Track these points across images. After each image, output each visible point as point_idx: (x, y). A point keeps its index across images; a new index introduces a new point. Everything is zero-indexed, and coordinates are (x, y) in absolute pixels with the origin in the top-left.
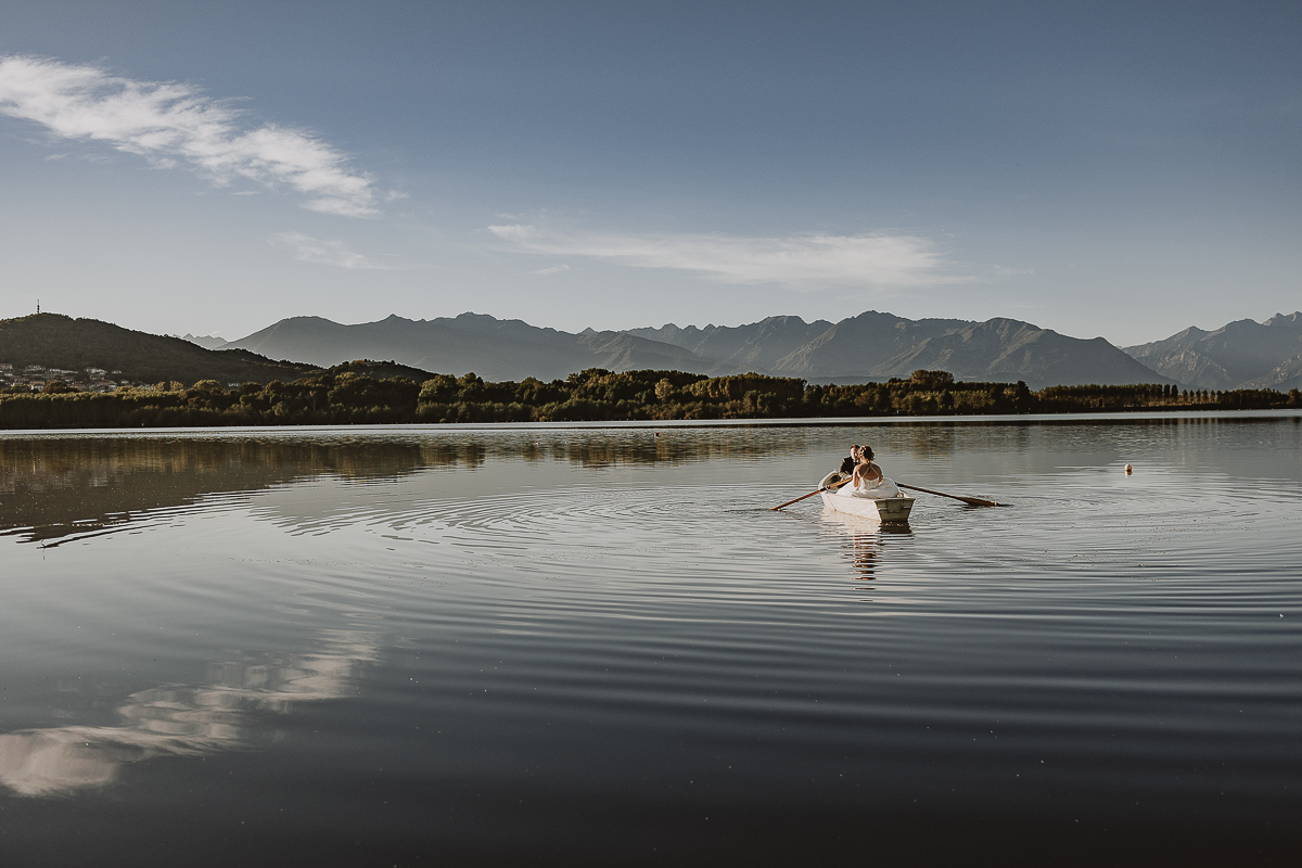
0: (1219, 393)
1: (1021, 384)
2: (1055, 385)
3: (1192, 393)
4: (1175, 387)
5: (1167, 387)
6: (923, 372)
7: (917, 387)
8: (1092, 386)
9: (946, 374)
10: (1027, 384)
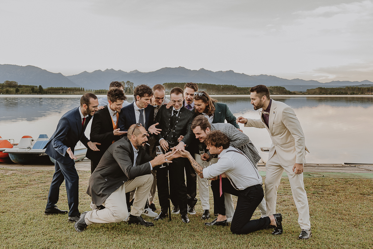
0: (95, 90)
1: (40, 86)
2: (50, 87)
3: (88, 90)
4: (83, 88)
5: (82, 88)
6: (7, 81)
7: (6, 86)
8: (61, 87)
9: (15, 82)
10: (42, 86)
